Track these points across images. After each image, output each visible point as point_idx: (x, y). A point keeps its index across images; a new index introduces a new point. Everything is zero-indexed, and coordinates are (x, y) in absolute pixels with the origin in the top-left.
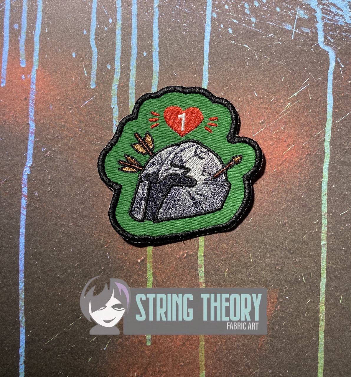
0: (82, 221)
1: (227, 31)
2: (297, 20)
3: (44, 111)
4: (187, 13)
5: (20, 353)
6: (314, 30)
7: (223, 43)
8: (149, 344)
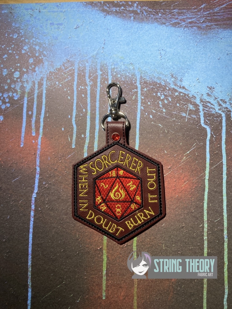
0: (66, 225)
1: (150, 117)
2: (189, 110)
3: (45, 161)
4: (127, 107)
5: (28, 304)
6: (198, 117)
7: (147, 123)
8: (104, 298)
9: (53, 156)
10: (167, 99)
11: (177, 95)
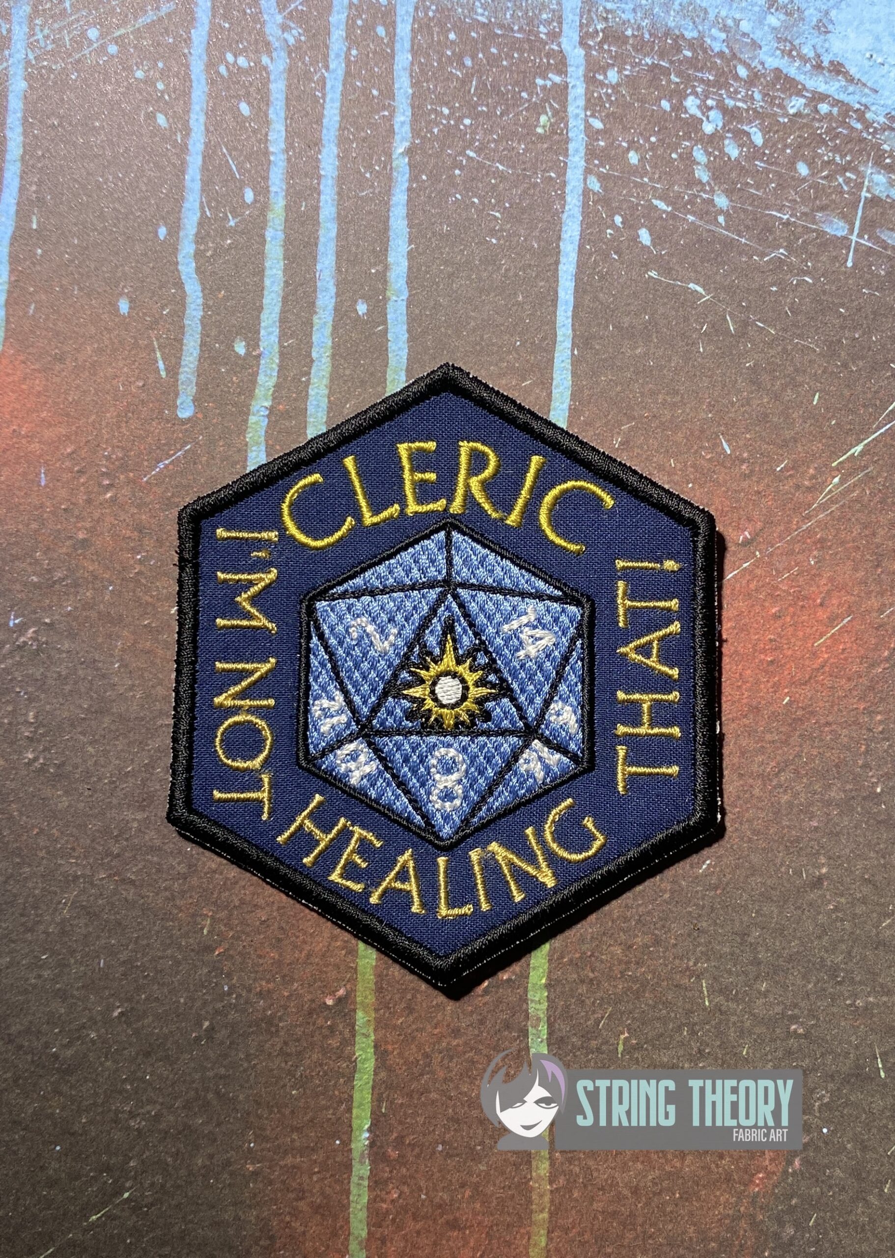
0: (140, 866)
1: (635, 239)
2: (865, 203)
3: (17, 492)
4: (502, 177)
7: (620, 276)
9: (68, 464)
10: (741, 136)
11: (798, 114)
